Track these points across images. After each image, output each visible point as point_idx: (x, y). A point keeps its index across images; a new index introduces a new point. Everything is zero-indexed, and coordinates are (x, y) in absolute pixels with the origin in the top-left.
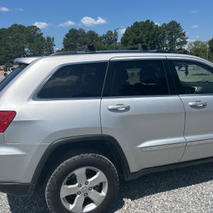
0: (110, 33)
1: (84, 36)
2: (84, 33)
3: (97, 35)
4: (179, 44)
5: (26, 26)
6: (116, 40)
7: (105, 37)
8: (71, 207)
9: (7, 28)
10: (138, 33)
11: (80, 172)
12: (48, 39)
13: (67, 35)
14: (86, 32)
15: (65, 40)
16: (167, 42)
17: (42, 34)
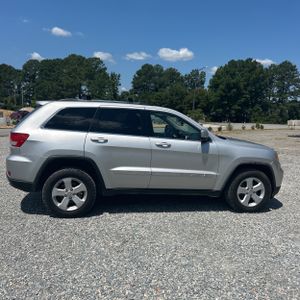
0: (195, 73)
1: (160, 75)
2: (162, 70)
3: (179, 74)
4: (292, 94)
5: (87, 58)
6: (203, 83)
7: (188, 77)
8: (59, 205)
9: (63, 58)
10: (233, 75)
11: (67, 181)
12: (113, 75)
13: (138, 73)
14: (165, 69)
15: (135, 79)
16: (275, 90)
17: (106, 69)
